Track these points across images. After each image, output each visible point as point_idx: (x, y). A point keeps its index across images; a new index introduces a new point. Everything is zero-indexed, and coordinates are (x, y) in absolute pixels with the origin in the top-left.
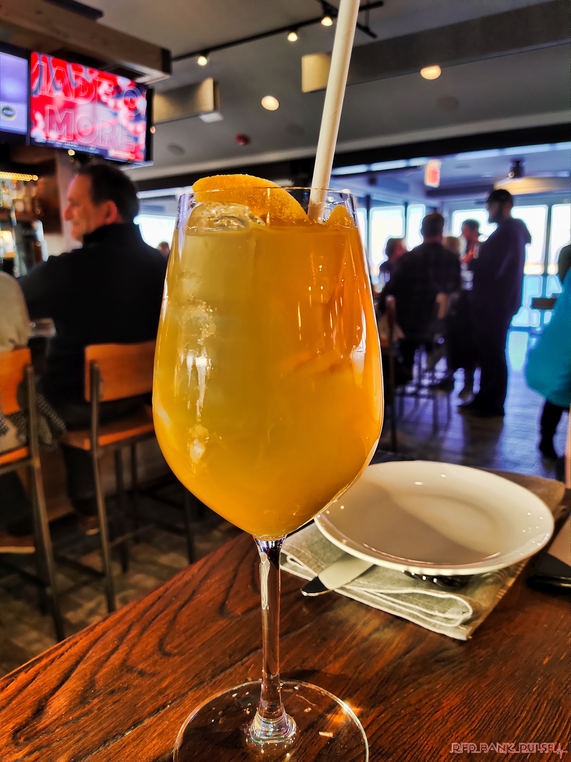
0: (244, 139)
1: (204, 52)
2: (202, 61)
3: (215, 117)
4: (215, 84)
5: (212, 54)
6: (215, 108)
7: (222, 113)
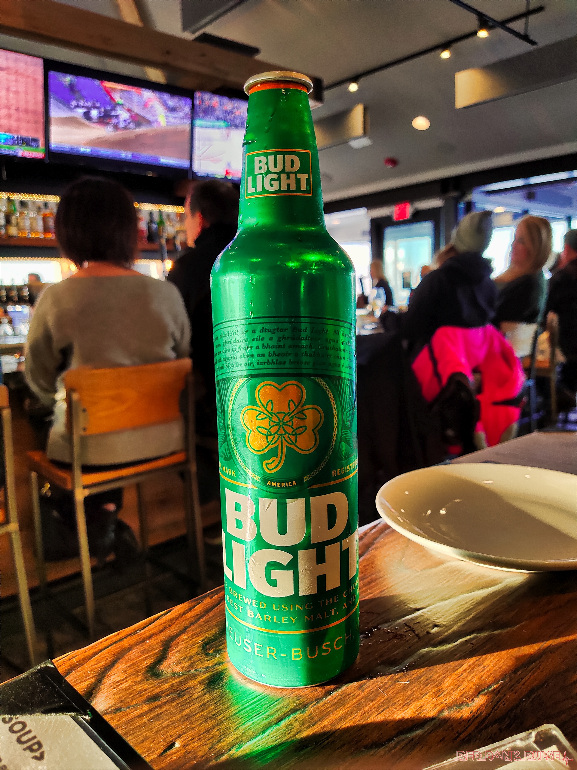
0: (393, 162)
1: (355, 79)
2: (353, 87)
3: (365, 142)
4: (365, 109)
5: (362, 80)
6: (365, 133)
7: (371, 138)
